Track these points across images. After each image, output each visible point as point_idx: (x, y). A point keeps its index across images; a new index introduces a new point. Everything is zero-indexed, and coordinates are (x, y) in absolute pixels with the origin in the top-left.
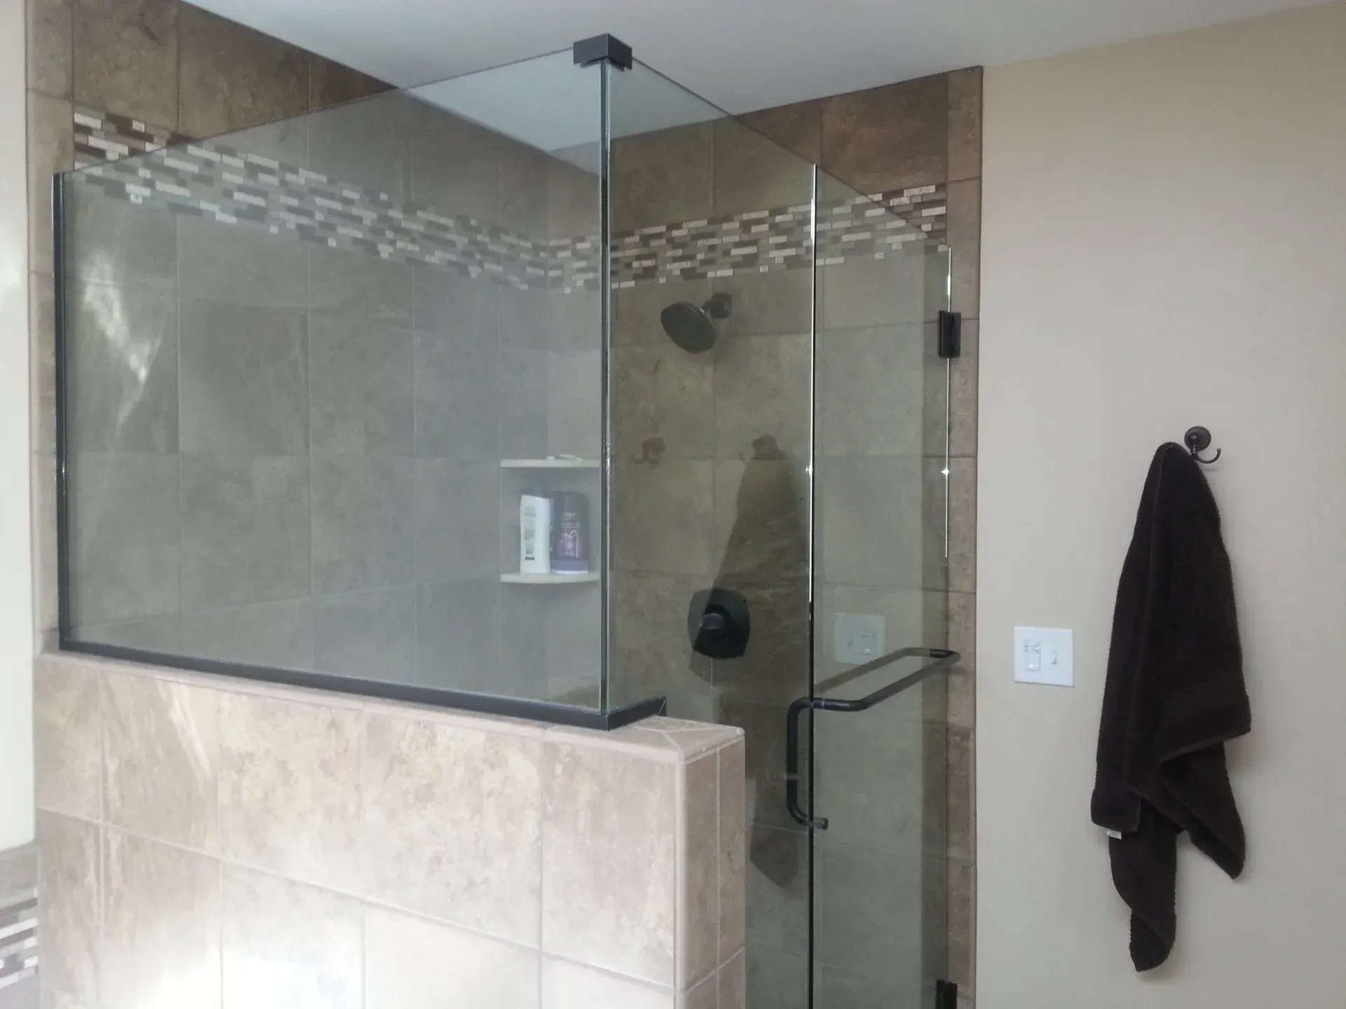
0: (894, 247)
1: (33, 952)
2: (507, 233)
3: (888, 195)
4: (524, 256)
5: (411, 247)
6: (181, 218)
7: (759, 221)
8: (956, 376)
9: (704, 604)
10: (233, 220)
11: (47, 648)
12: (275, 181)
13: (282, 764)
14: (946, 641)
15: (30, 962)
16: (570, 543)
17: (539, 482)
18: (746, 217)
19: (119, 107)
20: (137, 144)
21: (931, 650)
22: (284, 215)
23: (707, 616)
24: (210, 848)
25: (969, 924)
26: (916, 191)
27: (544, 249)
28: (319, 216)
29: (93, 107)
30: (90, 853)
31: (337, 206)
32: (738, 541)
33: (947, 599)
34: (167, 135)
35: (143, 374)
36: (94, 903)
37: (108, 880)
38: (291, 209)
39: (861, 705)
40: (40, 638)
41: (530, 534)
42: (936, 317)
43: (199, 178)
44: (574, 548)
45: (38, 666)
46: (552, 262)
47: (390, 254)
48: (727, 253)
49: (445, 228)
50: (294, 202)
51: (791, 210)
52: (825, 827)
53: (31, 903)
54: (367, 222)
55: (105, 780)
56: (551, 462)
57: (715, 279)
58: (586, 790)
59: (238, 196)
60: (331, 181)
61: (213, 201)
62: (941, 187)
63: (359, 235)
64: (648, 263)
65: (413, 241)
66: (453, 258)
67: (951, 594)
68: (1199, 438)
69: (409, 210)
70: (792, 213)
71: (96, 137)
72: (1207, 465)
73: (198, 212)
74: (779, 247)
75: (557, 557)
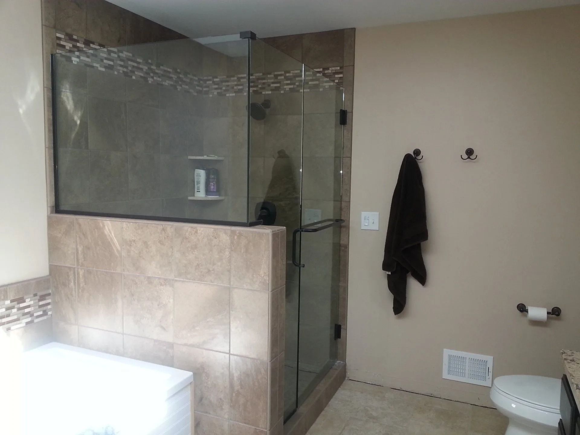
0: (326, 87)
1: (50, 310)
2: (189, 74)
3: (324, 69)
4: (195, 83)
5: (158, 79)
6: (88, 69)
7: (281, 75)
8: (345, 131)
9: (261, 206)
10: (103, 70)
11: (52, 212)
12: (116, 56)
13: (145, 243)
14: (341, 217)
15: (50, 313)
16: (212, 187)
17: (201, 164)
18: (276, 73)
19: (69, 31)
20: (75, 43)
21: (336, 219)
22: (119, 68)
23: (262, 211)
24: (119, 270)
25: (345, 307)
26: (334, 68)
27: (202, 80)
28: (130, 68)
29: (61, 31)
30: (71, 277)
31: (135, 65)
32: (272, 186)
33: (341, 203)
34: (83, 40)
35: (78, 122)
36: (74, 292)
37: (79, 284)
38: (121, 66)
39: (315, 230)
40: (49, 209)
41: (198, 183)
42: (339, 111)
43: (93, 55)
44: (214, 189)
45: (49, 218)
46: (205, 85)
47: (152, 82)
48: (269, 85)
49: (169, 72)
50: (122, 63)
51: (291, 72)
52: (304, 267)
53: (49, 294)
54: (144, 70)
55: (77, 253)
56: (205, 157)
57: (265, 94)
58: (244, 242)
59: (105, 61)
60: (133, 56)
61: (98, 63)
62: (341, 68)
63: (142, 75)
64: (240, 87)
65: (159, 77)
66: (172, 83)
67: (342, 202)
68: (417, 152)
69: (158, 66)
70: (292, 73)
71: (62, 41)
72: (419, 161)
73: (93, 67)
74: (288, 84)
75: (208, 191)
